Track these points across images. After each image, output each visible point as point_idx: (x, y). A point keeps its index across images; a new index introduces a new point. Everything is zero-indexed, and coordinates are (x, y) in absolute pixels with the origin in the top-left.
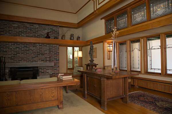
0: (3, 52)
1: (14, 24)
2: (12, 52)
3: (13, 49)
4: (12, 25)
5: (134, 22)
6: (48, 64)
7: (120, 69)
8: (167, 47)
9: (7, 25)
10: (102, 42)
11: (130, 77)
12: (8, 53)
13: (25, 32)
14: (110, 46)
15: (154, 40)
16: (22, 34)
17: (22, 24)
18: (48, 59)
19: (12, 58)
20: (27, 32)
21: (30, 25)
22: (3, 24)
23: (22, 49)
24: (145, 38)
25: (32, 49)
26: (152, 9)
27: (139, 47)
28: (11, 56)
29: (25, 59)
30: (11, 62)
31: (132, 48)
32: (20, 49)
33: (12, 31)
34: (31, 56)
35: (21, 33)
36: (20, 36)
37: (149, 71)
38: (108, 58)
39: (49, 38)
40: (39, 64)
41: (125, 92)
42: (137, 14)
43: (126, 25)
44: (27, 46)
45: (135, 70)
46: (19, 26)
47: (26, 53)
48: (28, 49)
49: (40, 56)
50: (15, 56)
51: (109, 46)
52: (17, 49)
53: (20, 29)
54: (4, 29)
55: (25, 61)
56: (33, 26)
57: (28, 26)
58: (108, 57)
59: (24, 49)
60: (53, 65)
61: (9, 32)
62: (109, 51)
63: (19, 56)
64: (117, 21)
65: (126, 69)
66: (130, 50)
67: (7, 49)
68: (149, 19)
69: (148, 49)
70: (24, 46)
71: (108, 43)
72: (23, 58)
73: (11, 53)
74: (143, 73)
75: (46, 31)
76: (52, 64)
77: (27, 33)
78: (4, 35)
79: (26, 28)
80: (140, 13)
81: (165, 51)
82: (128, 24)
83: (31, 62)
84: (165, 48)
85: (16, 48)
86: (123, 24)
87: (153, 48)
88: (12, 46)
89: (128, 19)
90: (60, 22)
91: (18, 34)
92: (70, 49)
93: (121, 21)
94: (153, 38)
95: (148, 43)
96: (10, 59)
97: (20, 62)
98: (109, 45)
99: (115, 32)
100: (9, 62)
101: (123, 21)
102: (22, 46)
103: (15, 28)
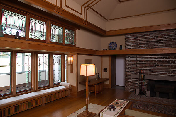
0: (142, 63)
1: (151, 34)
2: (151, 63)
3: (152, 60)
4: (149, 36)
9: (145, 36)
12: (147, 65)
13: (164, 41)
16: (160, 44)
17: (160, 33)
19: (150, 69)
20: (166, 40)
21: (169, 32)
22: (141, 36)
23: (161, 60)
25: (173, 60)
28: (150, 68)
29: (164, 72)
30: (149, 74)
32: (159, 60)
33: (150, 41)
34: (172, 69)
35: (159, 42)
36: (158, 45)
44: (167, 57)
46: (157, 35)
47: (166, 65)
48: (168, 60)
50: (153, 68)
52: (156, 60)
53: (158, 38)
54: (143, 40)
55: (164, 73)
56: (173, 32)
57: (167, 33)
59: (164, 60)
61: (148, 43)
63: (158, 68)
67: (145, 60)
70: (163, 57)
72: (162, 70)
73: (150, 65)
77: (166, 42)
78: (143, 46)
79: (164, 36)
83: (171, 75)
85: (154, 59)
88: (150, 57)
91: (156, 44)
96: (149, 71)
97: (158, 75)
100: (148, 74)
102: (161, 57)
103: (153, 38)
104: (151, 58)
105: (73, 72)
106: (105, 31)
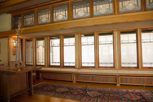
5: (39, 22)
7: (27, 64)
8: (64, 45)
10: (8, 37)
11: (35, 71)
14: (16, 42)
15: (55, 39)
24: (49, 37)
26: (54, 14)
27: (44, 44)
31: (38, 45)
37: (51, 64)
38: (13, 54)
41: (30, 86)
42: (43, 16)
43: (33, 24)
45: (40, 64)
51: (14, 42)
58: (13, 52)
62: (14, 47)
64: (24, 19)
65: (32, 64)
66: (35, 46)
68: (52, 22)
69: (51, 46)
71: (14, 39)
74: (46, 66)
80: (45, 16)
81: (63, 49)
82: (34, 23)
84: (63, 46)
86: (30, 23)
87: (54, 46)
89: (34, 18)
93: (28, 19)
94: (54, 38)
95: (51, 41)
98: (14, 40)
99: (19, 28)
101: (30, 20)
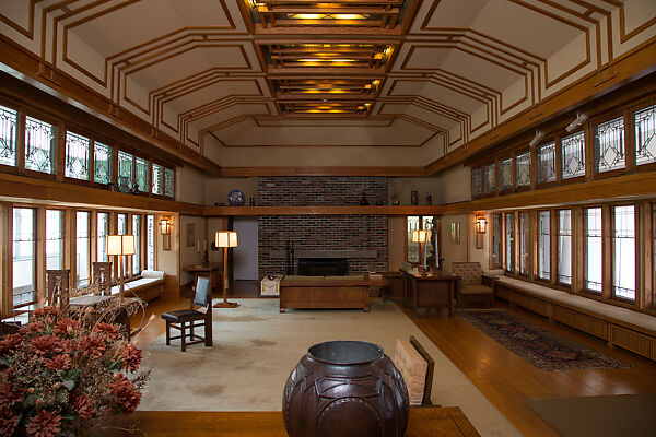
0: (288, 231)
1: (305, 180)
3: (304, 226)
6: (365, 253)
12: (297, 233)
17: (318, 180)
18: (365, 244)
20: (326, 192)
22: (287, 182)
25: (335, 225)
28: (301, 239)
29: (323, 244)
30: (301, 249)
32: (316, 225)
33: (302, 193)
34: (334, 238)
39: (368, 204)
40: (348, 253)
44: (327, 220)
46: (313, 183)
47: (326, 233)
48: (329, 225)
49: (351, 239)
50: (307, 239)
52: (310, 226)
53: (314, 188)
55: (324, 247)
56: (336, 180)
57: (329, 181)
59: (323, 225)
60: (376, 256)
61: (298, 195)
63: (314, 238)
67: (294, 226)
70: (321, 220)
72: (320, 241)
73: (301, 234)
75: (361, 188)
76: (374, 254)
79: (323, 185)
83: (333, 249)
85: (308, 223)
90: (387, 167)
92: (413, 221)
96: (301, 244)
97: (315, 249)
103: (306, 186)
104: (304, 222)
105: (169, 250)
106: (219, 168)
